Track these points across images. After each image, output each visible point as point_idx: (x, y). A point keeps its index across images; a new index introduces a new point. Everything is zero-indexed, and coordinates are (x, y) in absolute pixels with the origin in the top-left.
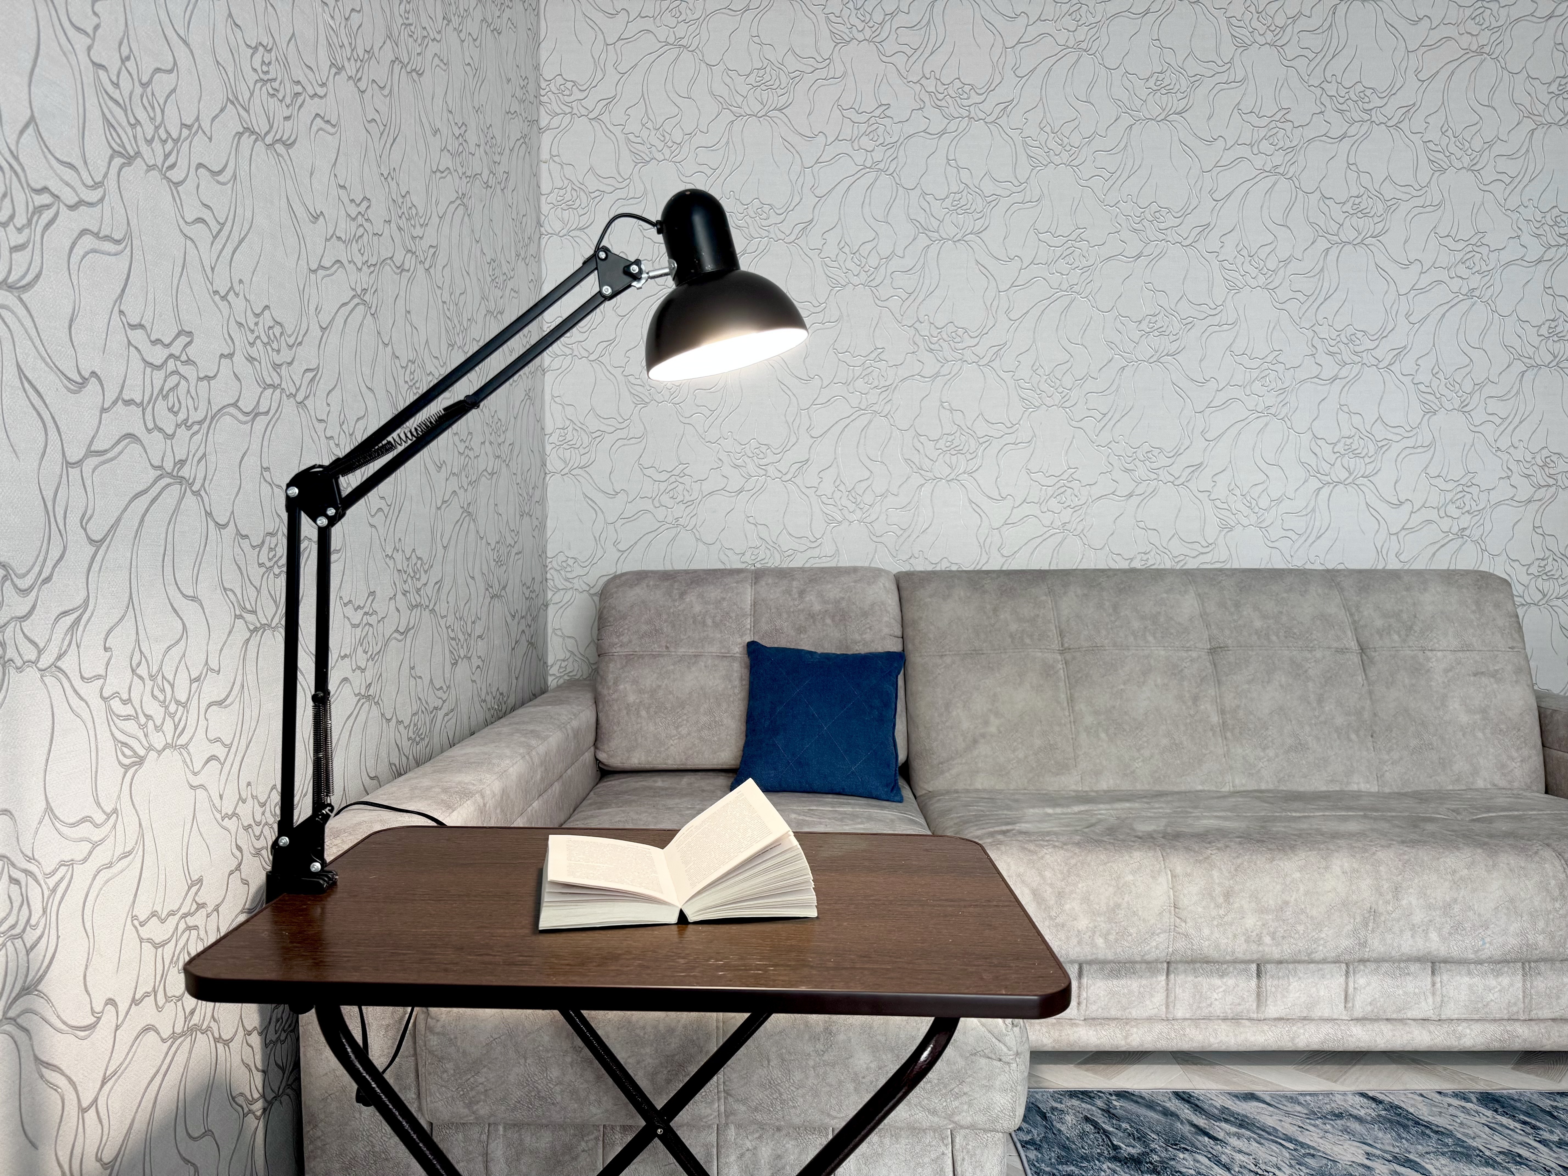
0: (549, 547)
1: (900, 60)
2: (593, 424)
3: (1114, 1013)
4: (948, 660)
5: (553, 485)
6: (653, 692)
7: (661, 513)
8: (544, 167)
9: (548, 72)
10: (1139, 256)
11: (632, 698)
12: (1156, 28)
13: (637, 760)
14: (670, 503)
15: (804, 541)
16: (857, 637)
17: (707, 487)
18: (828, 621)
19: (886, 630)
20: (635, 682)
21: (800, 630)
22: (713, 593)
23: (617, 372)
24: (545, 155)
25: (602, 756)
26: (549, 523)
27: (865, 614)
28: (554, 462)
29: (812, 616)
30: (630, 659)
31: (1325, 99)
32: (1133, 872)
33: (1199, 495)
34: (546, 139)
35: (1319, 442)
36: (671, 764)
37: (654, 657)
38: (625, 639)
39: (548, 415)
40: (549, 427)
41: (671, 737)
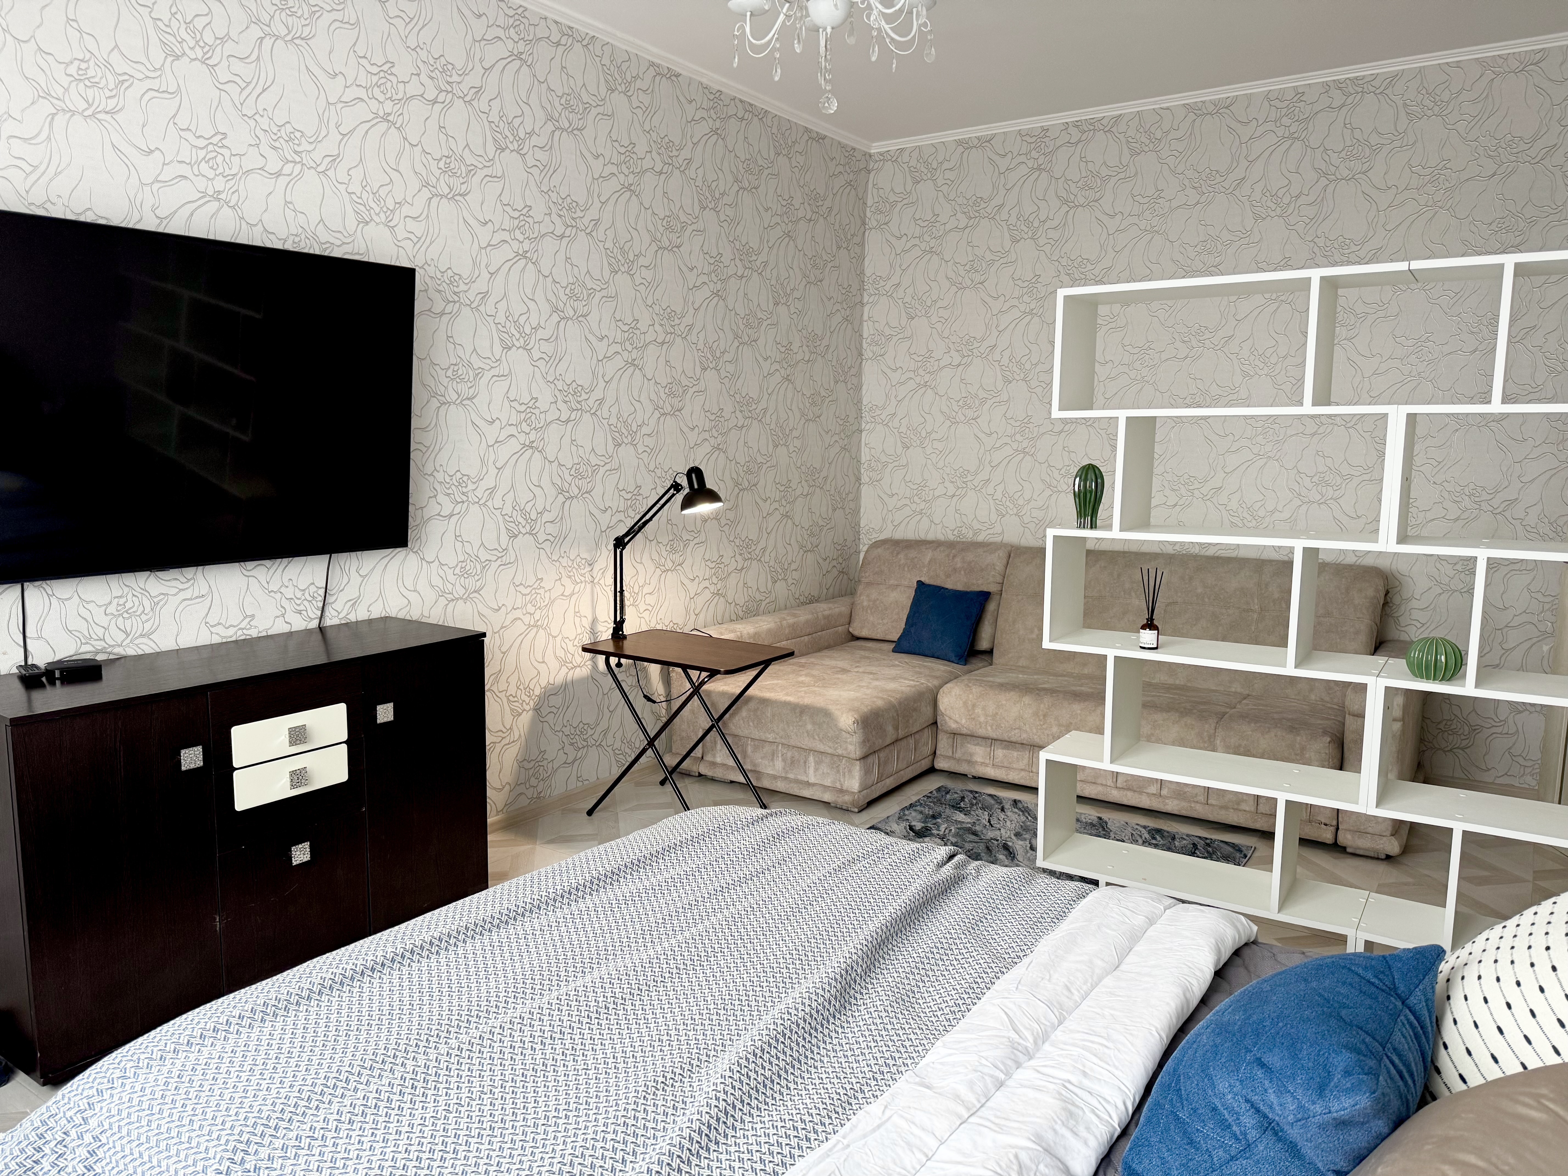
0: (862, 522)
1: (1047, 248)
2: (884, 459)
3: (1006, 764)
4: (1020, 597)
5: (864, 489)
6: (875, 601)
7: (914, 506)
8: (865, 323)
9: (868, 272)
10: (1186, 357)
11: (865, 604)
12: (1202, 212)
13: (864, 633)
14: (918, 501)
15: (985, 525)
16: (975, 582)
17: (937, 493)
18: (963, 572)
19: (991, 579)
20: (868, 596)
21: (948, 576)
22: (913, 554)
23: (895, 431)
24: (865, 317)
25: (851, 630)
26: (862, 510)
27: (982, 570)
28: (865, 478)
29: (955, 570)
30: (869, 584)
31: (1316, 249)
32: (1006, 700)
33: (1219, 507)
34: (866, 309)
35: (1302, 475)
36: (879, 637)
37: (878, 584)
38: (867, 574)
39: (863, 454)
40: (863, 460)
41: (879, 624)
